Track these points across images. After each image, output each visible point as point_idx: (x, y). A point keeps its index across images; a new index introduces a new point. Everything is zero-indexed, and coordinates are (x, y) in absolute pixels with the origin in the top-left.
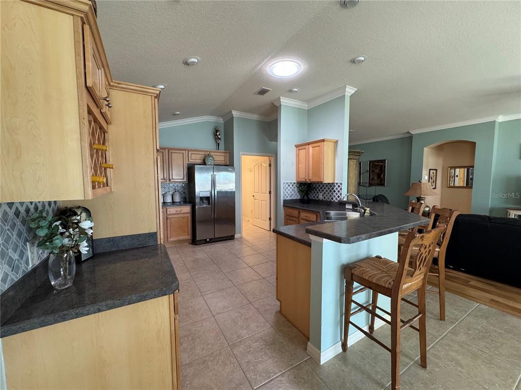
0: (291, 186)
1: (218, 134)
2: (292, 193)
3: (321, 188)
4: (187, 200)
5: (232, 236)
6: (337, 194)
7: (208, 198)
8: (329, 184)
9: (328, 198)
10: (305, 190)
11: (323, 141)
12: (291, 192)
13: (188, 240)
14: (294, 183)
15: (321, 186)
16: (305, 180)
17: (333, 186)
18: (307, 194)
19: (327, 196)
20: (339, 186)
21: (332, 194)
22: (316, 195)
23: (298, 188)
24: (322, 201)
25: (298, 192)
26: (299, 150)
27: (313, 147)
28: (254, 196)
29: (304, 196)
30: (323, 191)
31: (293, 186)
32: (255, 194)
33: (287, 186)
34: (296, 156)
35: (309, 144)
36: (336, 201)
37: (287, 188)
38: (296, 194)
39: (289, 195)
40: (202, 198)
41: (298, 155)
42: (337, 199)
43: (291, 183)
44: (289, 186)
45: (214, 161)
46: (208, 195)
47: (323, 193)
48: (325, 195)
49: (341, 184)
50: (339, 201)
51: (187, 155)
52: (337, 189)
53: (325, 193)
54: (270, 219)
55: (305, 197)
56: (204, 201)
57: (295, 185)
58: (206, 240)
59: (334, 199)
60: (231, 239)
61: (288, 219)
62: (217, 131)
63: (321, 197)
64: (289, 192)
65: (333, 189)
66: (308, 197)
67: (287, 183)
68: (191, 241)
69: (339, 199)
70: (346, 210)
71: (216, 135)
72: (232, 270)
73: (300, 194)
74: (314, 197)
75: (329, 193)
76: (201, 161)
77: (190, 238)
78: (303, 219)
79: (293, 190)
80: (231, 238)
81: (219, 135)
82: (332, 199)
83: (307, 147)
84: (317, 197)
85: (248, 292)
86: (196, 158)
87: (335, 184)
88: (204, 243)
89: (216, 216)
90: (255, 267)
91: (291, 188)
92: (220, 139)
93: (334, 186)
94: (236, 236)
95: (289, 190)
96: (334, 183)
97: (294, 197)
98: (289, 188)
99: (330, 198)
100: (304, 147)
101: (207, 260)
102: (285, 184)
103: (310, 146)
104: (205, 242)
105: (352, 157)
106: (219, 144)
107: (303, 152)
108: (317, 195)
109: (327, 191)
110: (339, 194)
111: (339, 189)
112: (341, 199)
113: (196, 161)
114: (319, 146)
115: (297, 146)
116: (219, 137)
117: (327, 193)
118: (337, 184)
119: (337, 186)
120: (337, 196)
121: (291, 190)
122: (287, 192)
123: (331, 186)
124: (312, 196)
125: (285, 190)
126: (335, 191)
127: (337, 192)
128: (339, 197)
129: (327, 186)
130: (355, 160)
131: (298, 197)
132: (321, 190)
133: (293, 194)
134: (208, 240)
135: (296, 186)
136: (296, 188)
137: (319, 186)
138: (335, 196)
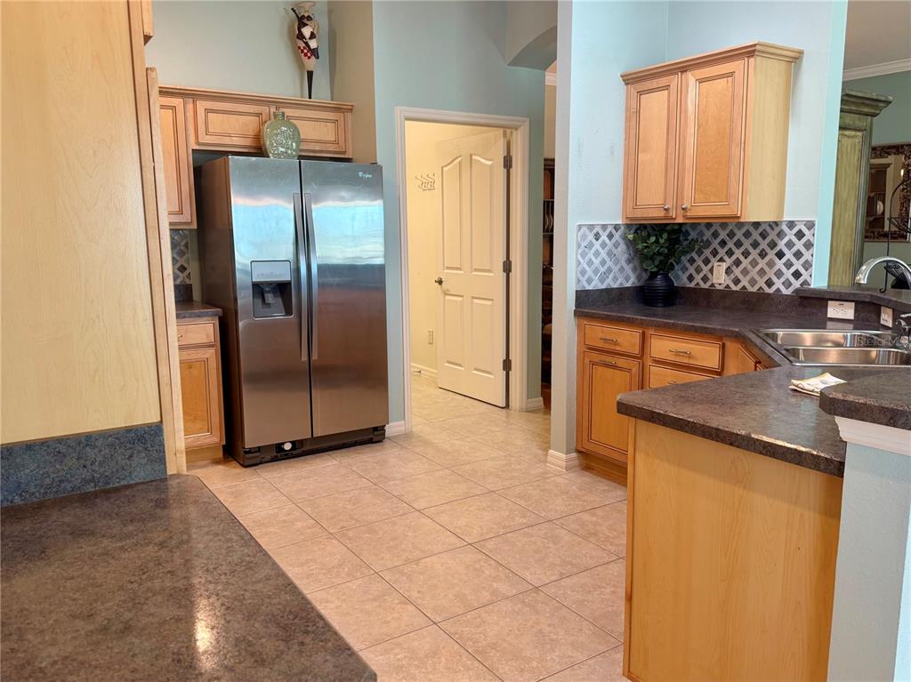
0: (604, 237)
1: (307, 31)
2: (609, 263)
3: (723, 243)
4: (197, 295)
5: (375, 429)
6: (789, 265)
7: (282, 289)
8: (756, 225)
9: (753, 282)
10: (659, 254)
11: (749, 52)
12: (603, 263)
13: (210, 448)
14: (616, 227)
15: (723, 235)
16: (662, 214)
17: (772, 235)
18: (665, 268)
19: (745, 272)
20: (800, 235)
21: (771, 264)
22: (698, 270)
23: (631, 244)
24: (726, 293)
25: (629, 261)
26: (640, 93)
27: (701, 81)
28: (440, 282)
29: (653, 276)
30: (730, 253)
31: (610, 236)
32: (444, 275)
33: (591, 237)
34: (628, 119)
35: (683, 68)
36: (785, 291)
37: (590, 245)
38: (622, 269)
39: (596, 271)
40: (259, 289)
41: (634, 116)
42: (788, 284)
43: (604, 227)
44: (597, 237)
45: (299, 141)
46: (284, 275)
47: (729, 261)
48: (737, 272)
49: (810, 225)
50: (797, 291)
51: (190, 114)
52: (790, 245)
53: (737, 263)
54: (507, 365)
55: (659, 281)
56: (270, 298)
57: (617, 236)
58: (279, 447)
59: (778, 284)
60: (371, 441)
61: (593, 364)
62: (302, 21)
63: (720, 277)
64: (597, 262)
65: (773, 245)
66: (667, 279)
67: (591, 227)
68: (220, 454)
69: (796, 284)
70: (829, 323)
71: (301, 36)
72: (407, 562)
73: (634, 269)
74: (691, 278)
75: (754, 263)
76: (248, 142)
77: (216, 439)
78: (660, 362)
79: (610, 254)
80: (373, 436)
81: (313, 36)
82: (769, 283)
83: (674, 81)
84: (705, 279)
85: (494, 646)
86: (228, 130)
87: (784, 228)
88: (275, 459)
89: (315, 357)
90: (490, 545)
91: (604, 245)
92: (315, 53)
93: (781, 235)
94: (392, 429)
95: (597, 254)
96: (776, 223)
97: (615, 279)
98: (597, 245)
99: (761, 283)
100: (663, 81)
101: (299, 525)
102: (584, 229)
103: (691, 78)
104: (277, 454)
105: (849, 119)
106: (310, 74)
107: (656, 104)
108: (705, 269)
109: (746, 254)
110: (798, 265)
111: (799, 245)
112: (805, 282)
113: (227, 141)
114: (731, 74)
115: (629, 79)
116: (313, 44)
117: (745, 263)
118: (791, 224)
119: (790, 235)
120: (788, 274)
121: (603, 254)
122: (590, 263)
123: (764, 235)
124: (684, 277)
125: (584, 255)
126: (780, 255)
127: (789, 255)
128: (797, 275)
129: (747, 234)
130: (859, 134)
131: (627, 279)
132: (722, 252)
133: (609, 270)
134: (288, 447)
135: (624, 238)
136: (622, 247)
137: (715, 235)
138: (779, 274)
